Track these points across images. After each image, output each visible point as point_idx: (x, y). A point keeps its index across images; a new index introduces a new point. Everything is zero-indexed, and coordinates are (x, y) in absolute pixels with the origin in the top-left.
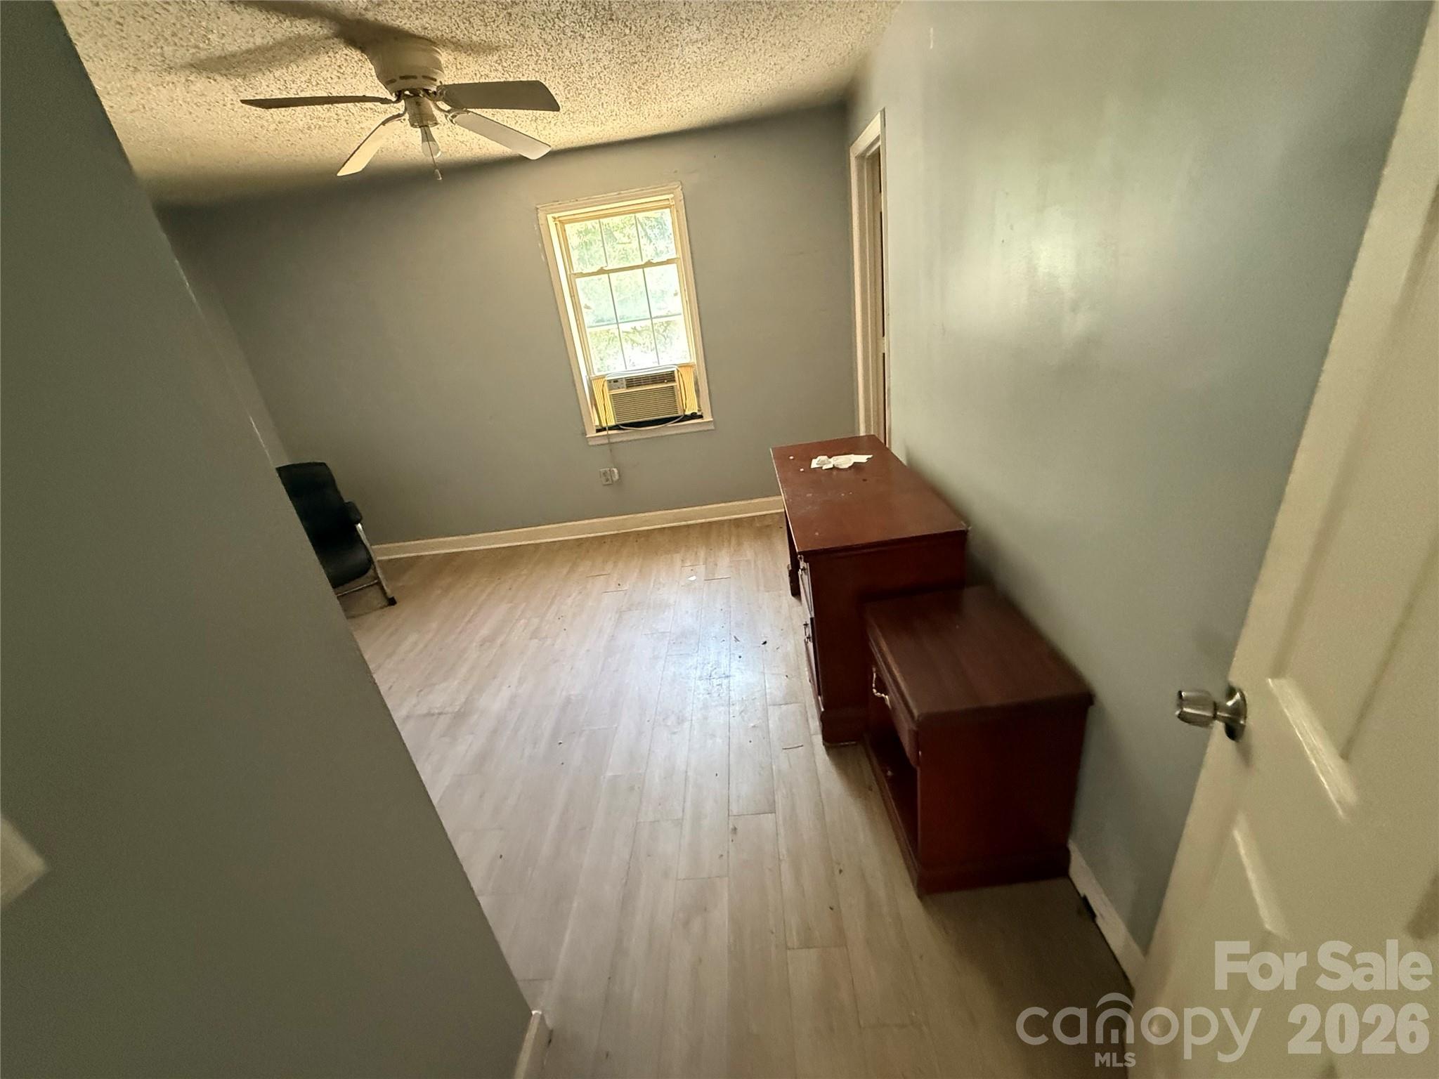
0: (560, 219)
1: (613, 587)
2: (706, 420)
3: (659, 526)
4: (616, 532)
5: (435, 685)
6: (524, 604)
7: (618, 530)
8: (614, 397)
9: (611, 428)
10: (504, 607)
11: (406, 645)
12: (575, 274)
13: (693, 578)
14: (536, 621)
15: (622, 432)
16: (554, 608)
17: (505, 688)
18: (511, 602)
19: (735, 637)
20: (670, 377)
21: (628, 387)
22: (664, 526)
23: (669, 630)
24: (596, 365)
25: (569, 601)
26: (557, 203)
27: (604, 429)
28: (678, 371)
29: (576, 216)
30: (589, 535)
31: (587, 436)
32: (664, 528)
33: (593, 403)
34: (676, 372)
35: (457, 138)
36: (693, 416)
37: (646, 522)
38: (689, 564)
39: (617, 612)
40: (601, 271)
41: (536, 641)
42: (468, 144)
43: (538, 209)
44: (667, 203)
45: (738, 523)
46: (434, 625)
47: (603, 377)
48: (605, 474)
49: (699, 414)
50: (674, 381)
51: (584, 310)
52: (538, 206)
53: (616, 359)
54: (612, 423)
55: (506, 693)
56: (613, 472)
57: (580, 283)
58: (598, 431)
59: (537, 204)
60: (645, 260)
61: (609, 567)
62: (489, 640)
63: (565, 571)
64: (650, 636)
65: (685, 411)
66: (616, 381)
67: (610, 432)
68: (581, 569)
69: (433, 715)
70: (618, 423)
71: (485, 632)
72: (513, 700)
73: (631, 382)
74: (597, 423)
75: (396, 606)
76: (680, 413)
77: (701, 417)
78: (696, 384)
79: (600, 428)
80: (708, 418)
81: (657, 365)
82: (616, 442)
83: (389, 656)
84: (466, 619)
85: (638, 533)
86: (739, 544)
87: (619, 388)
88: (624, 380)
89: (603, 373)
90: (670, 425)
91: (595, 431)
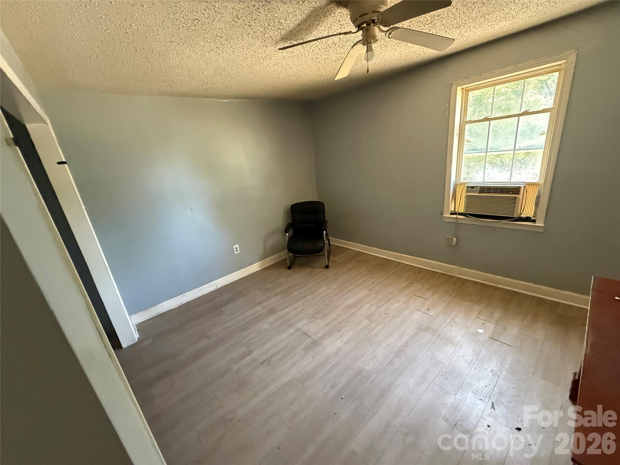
0: (466, 89)
1: (424, 309)
2: (537, 224)
3: (475, 280)
4: (445, 273)
5: (317, 318)
6: (374, 295)
7: (446, 272)
8: (468, 197)
9: (460, 214)
10: (365, 292)
11: (320, 291)
12: (466, 122)
13: (481, 331)
14: (374, 308)
15: (467, 218)
16: (386, 306)
17: (340, 340)
18: (369, 291)
19: (492, 403)
20: (516, 190)
21: (480, 192)
22: (477, 281)
23: (444, 362)
24: (463, 176)
25: (396, 305)
26: (466, 79)
27: (455, 214)
28: (525, 187)
29: (478, 86)
30: (428, 268)
31: (443, 216)
32: (478, 282)
33: (454, 197)
34: (522, 189)
35: (410, 50)
36: (527, 219)
37: (466, 274)
38: (482, 318)
39: (417, 328)
40: (486, 119)
41: (368, 321)
42: (417, 52)
43: (452, 84)
44: (559, 67)
45: (540, 302)
46: (334, 286)
47: (465, 183)
48: (448, 239)
49: (533, 218)
50: (518, 194)
51: (465, 143)
52: (453, 83)
53: (478, 174)
54: (462, 211)
55: (338, 344)
56: (453, 239)
57: (468, 126)
58: (452, 214)
59: (453, 82)
60: (523, 111)
61: (429, 294)
62: (350, 307)
63: (405, 284)
64: (428, 358)
65: (521, 214)
66: (472, 187)
67: (459, 216)
68: (413, 288)
69: (307, 335)
70: (465, 212)
71: (350, 302)
72: (339, 349)
73: (483, 190)
74: (453, 209)
75: (328, 269)
76: (515, 216)
77: (534, 221)
78: (538, 198)
79: (453, 212)
80: (540, 224)
81: (509, 181)
82: (462, 224)
83: (312, 293)
84: (347, 290)
85: (459, 279)
86: (534, 321)
87: (473, 192)
88: (479, 187)
89: (466, 181)
90: (504, 221)
91: (450, 214)
